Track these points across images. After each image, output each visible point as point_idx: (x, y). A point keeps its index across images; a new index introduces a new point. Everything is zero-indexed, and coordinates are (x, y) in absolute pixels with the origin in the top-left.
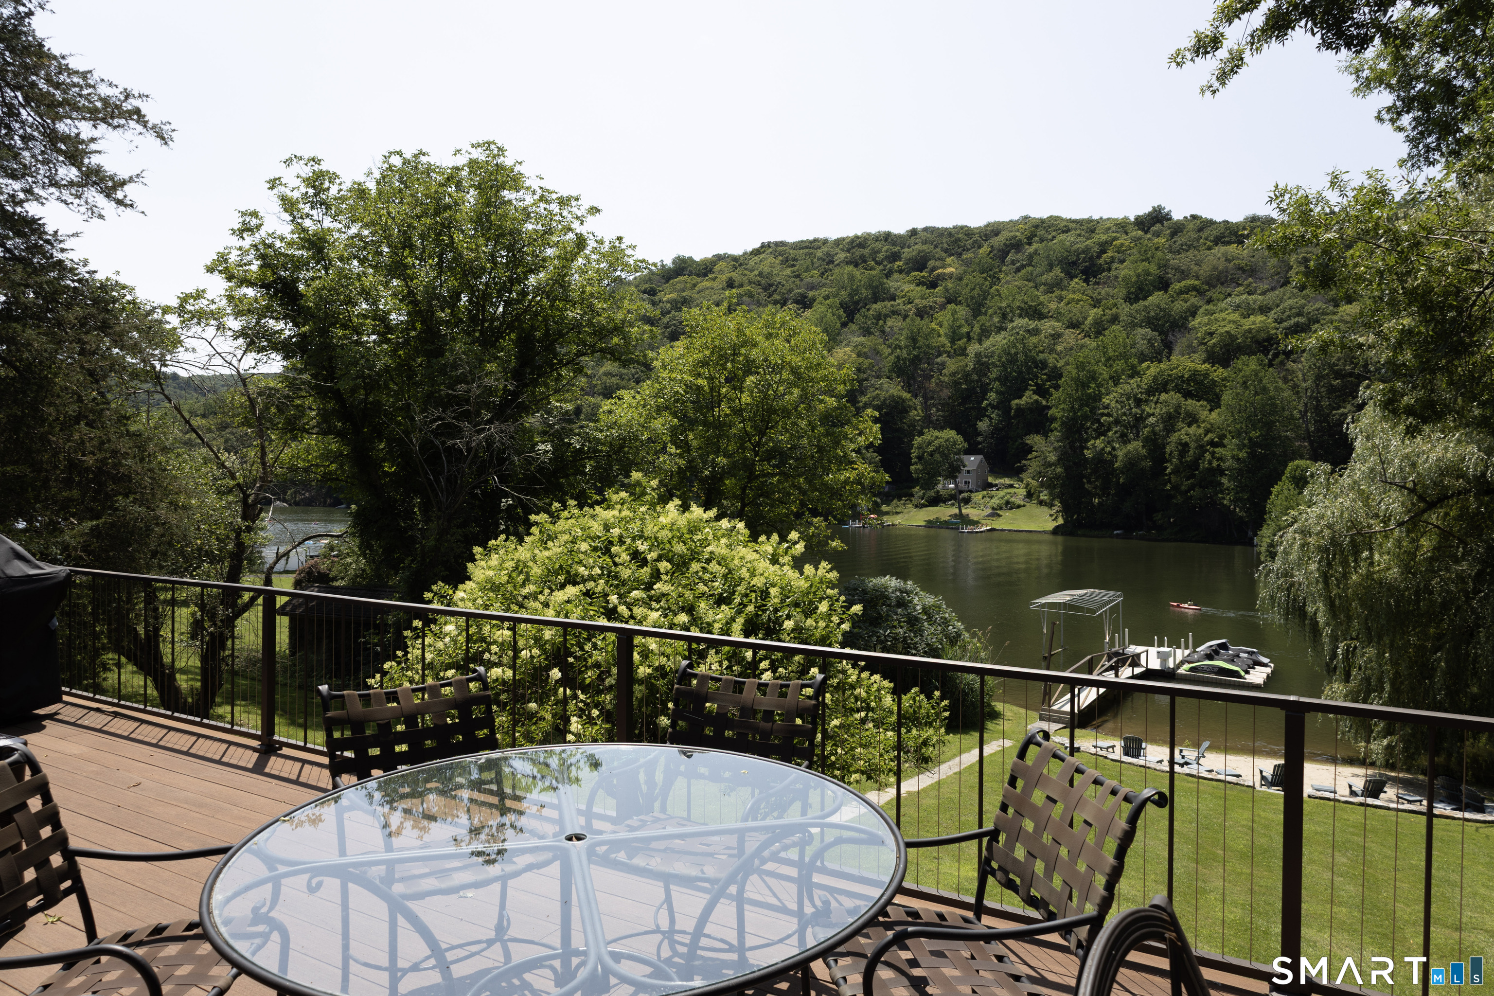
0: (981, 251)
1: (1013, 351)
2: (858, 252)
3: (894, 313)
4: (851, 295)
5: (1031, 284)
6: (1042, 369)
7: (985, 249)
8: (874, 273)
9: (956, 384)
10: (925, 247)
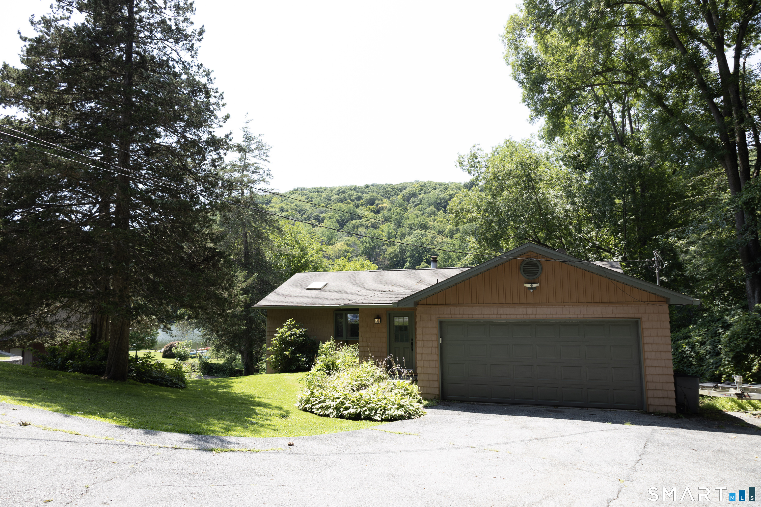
0: (399, 196)
1: (416, 244)
2: (343, 195)
3: (361, 225)
4: (341, 217)
5: (421, 213)
6: (429, 252)
7: (400, 196)
8: (350, 205)
9: (391, 259)
10: (373, 194)
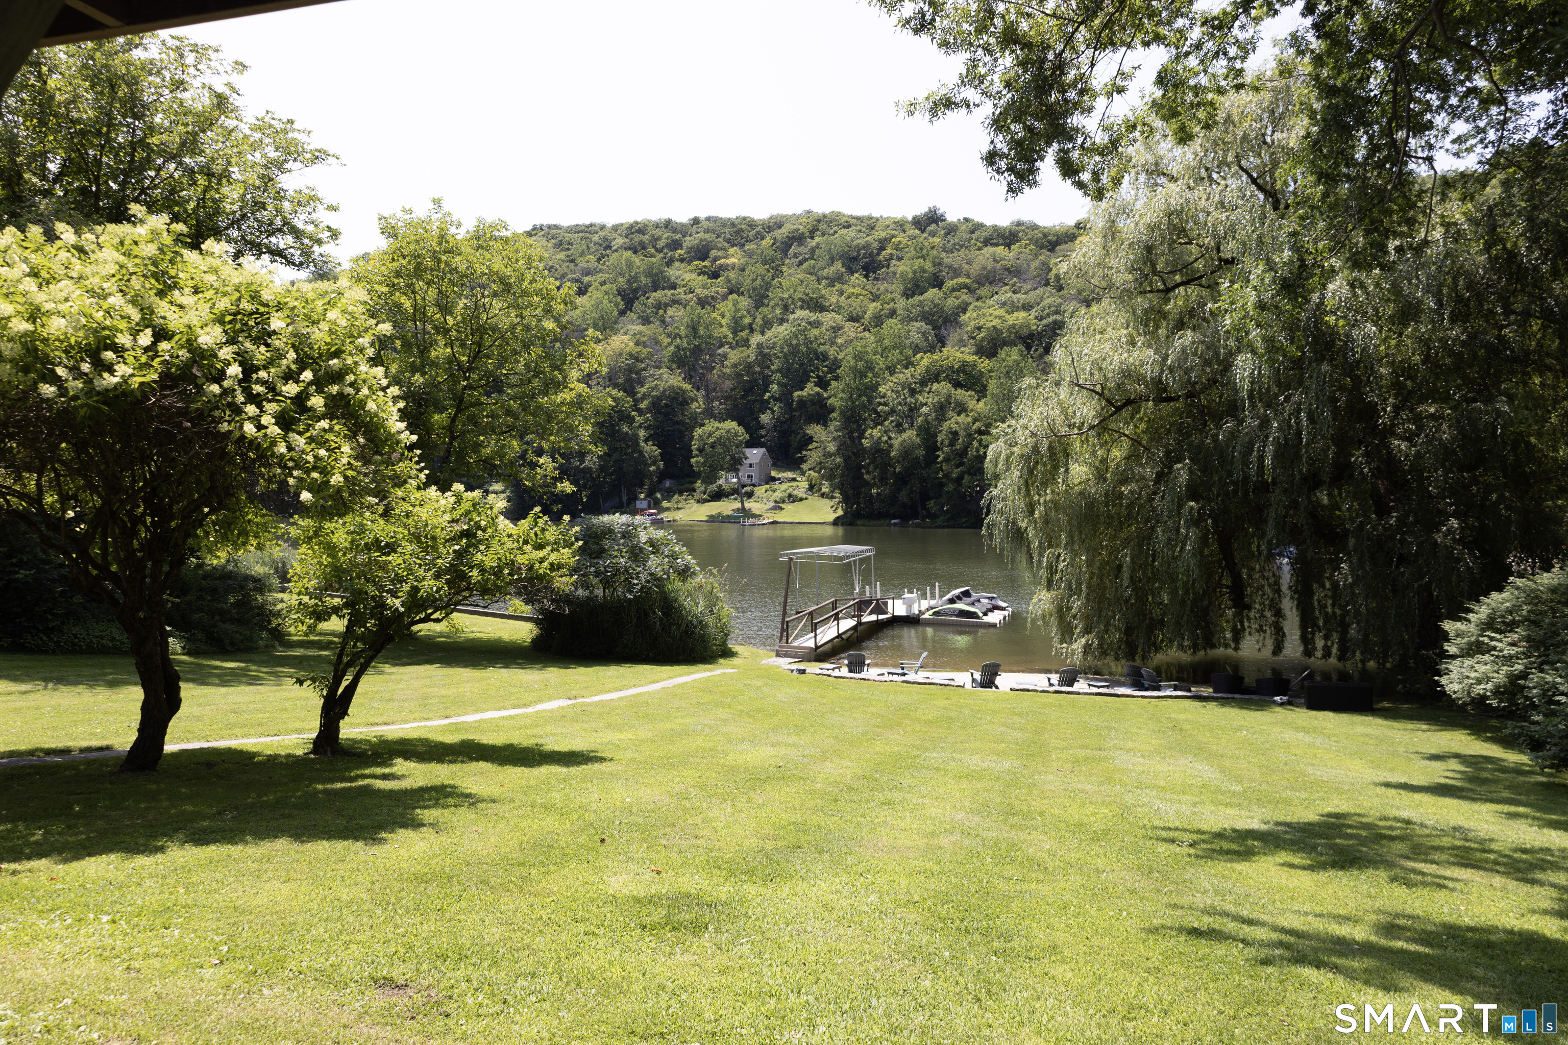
0: (764, 242)
1: (794, 342)
2: (638, 238)
3: (675, 302)
4: (629, 282)
5: (813, 278)
6: (824, 361)
7: (767, 242)
8: (653, 260)
9: (739, 375)
10: (707, 236)
